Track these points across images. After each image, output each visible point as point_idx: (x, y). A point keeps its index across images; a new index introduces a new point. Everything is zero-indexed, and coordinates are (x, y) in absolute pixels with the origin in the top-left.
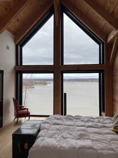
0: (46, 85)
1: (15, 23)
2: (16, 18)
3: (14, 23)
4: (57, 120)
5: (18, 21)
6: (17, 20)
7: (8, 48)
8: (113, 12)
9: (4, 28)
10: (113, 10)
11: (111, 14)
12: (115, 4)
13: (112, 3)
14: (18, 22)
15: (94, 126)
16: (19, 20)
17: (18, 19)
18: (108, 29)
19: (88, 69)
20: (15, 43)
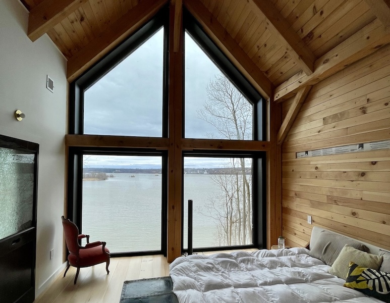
0: (105, 179)
1: (75, 22)
2: (79, 11)
3: (72, 22)
4: (205, 271)
5: (82, 19)
6: (79, 17)
7: (51, 85)
8: (311, 34)
9: (44, 25)
10: (313, 28)
11: (305, 38)
12: (324, 15)
13: (320, 12)
14: (83, 23)
15: (298, 277)
16: (85, 20)
17: (84, 16)
18: (282, 73)
19: (240, 148)
20: (67, 78)
